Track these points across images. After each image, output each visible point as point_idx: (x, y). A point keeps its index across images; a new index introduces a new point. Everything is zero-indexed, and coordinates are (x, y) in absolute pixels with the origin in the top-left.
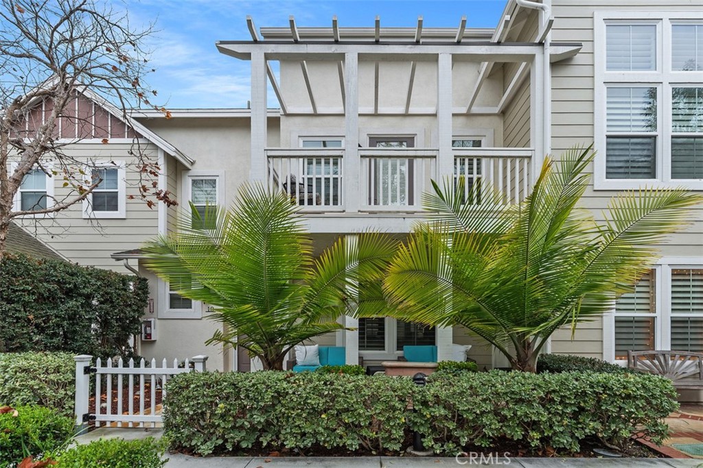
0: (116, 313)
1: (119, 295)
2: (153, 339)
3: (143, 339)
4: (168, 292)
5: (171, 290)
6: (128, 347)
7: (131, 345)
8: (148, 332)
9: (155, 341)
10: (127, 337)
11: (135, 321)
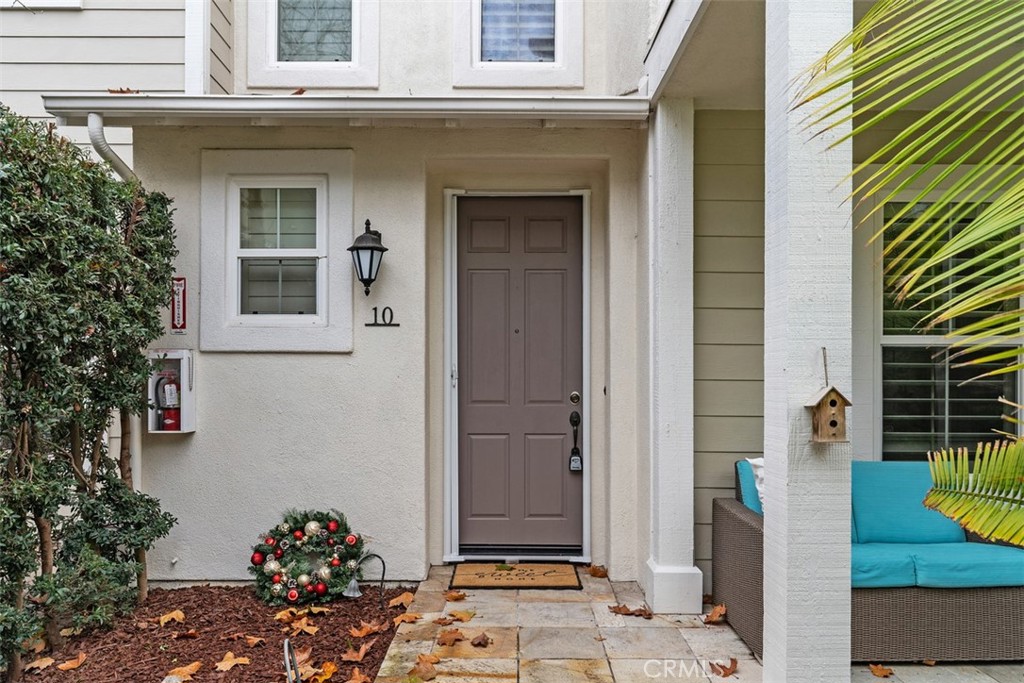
0: (71, 319)
1: (84, 241)
2: (185, 429)
3: (151, 429)
4: (235, 252)
5: (244, 245)
6: (100, 460)
7: (114, 454)
8: (170, 401)
9: (192, 434)
10: (100, 421)
11: (128, 358)
